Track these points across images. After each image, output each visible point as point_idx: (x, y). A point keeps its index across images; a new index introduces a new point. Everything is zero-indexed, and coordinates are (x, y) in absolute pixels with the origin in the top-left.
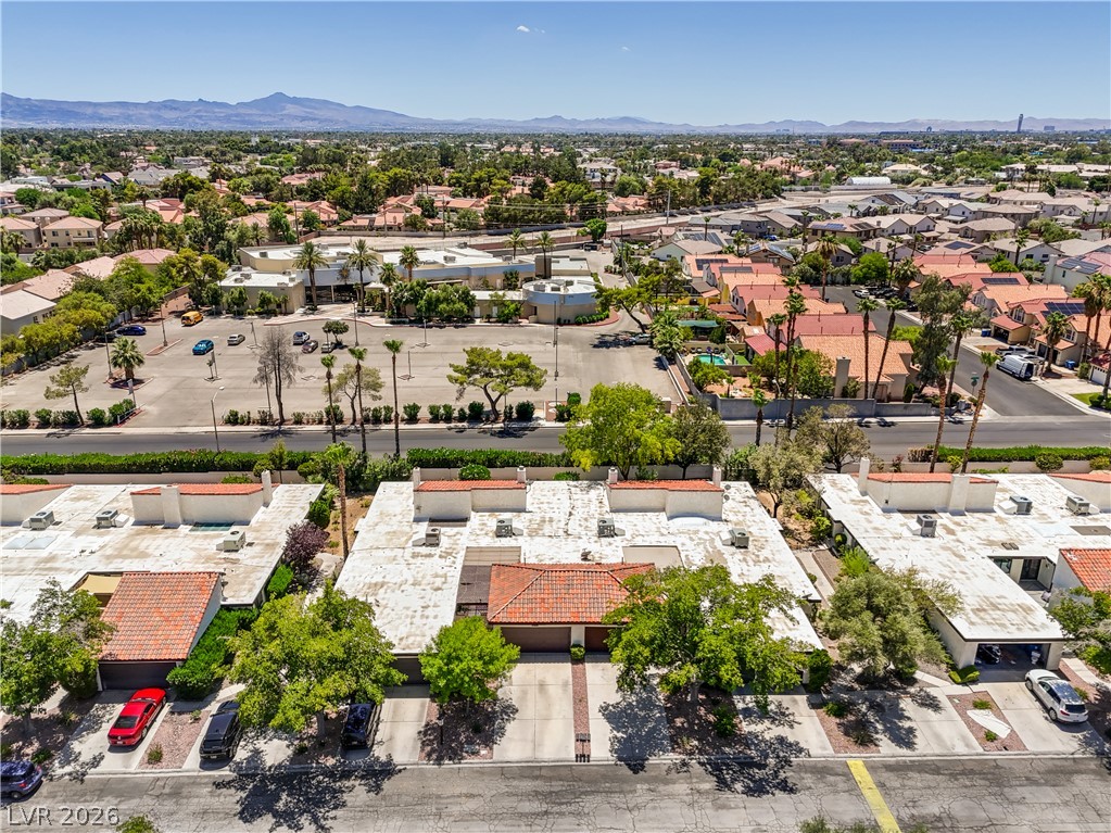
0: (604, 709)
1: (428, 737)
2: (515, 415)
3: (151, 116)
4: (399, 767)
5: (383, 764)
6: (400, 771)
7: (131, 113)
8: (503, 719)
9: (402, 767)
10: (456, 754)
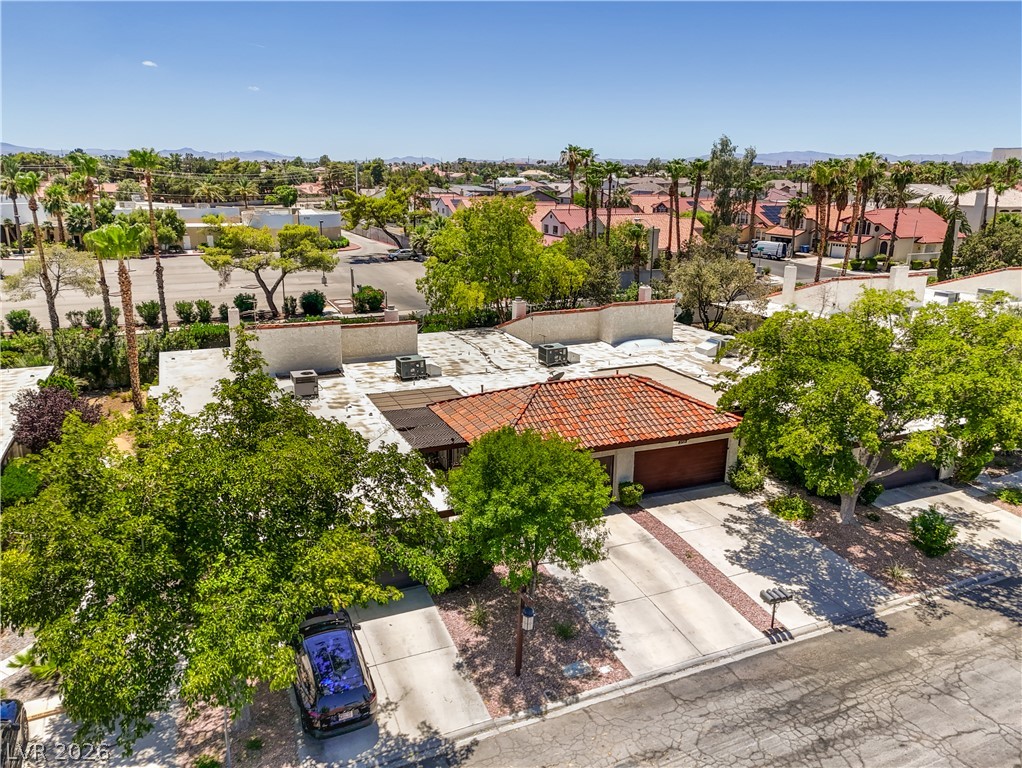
0: (735, 558)
1: (481, 670)
2: (299, 310)
4: (459, 744)
5: (421, 748)
6: (469, 750)
8: (594, 608)
9: (467, 741)
10: (558, 687)
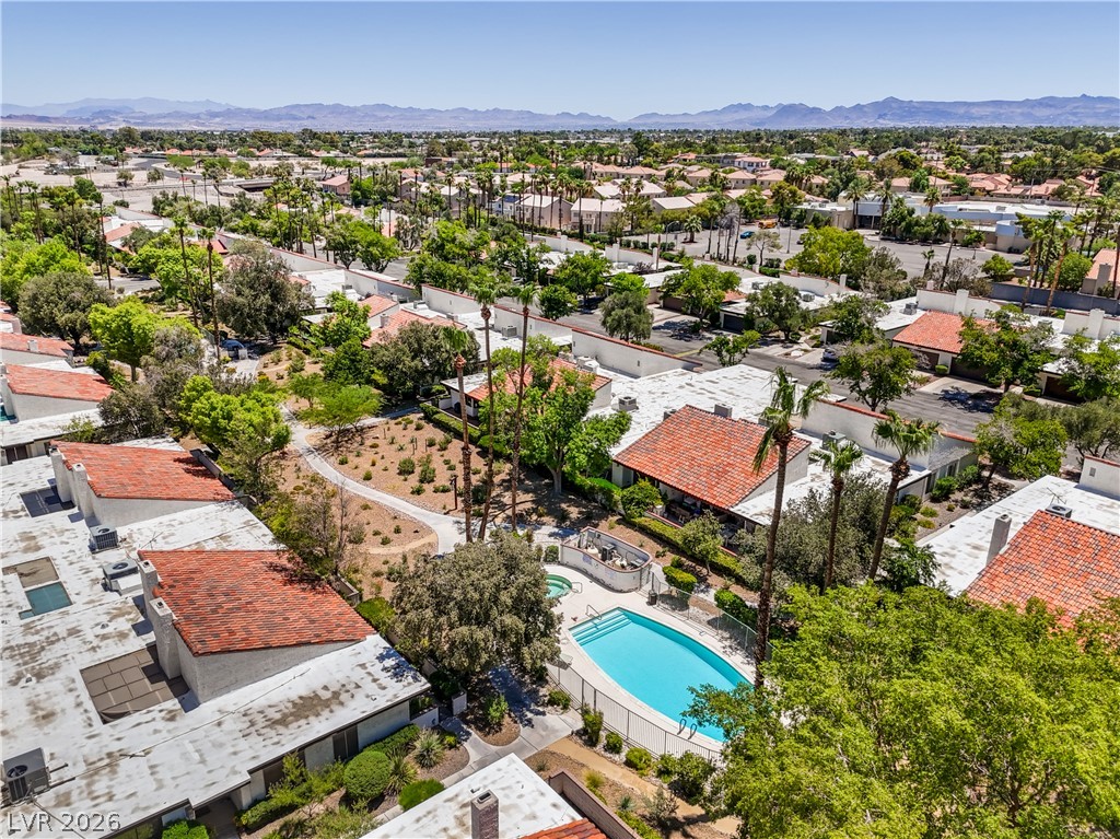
3: (1022, 114)
7: (1002, 111)
